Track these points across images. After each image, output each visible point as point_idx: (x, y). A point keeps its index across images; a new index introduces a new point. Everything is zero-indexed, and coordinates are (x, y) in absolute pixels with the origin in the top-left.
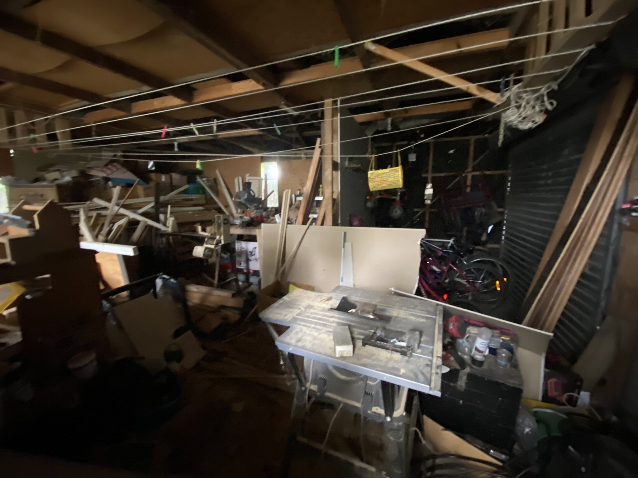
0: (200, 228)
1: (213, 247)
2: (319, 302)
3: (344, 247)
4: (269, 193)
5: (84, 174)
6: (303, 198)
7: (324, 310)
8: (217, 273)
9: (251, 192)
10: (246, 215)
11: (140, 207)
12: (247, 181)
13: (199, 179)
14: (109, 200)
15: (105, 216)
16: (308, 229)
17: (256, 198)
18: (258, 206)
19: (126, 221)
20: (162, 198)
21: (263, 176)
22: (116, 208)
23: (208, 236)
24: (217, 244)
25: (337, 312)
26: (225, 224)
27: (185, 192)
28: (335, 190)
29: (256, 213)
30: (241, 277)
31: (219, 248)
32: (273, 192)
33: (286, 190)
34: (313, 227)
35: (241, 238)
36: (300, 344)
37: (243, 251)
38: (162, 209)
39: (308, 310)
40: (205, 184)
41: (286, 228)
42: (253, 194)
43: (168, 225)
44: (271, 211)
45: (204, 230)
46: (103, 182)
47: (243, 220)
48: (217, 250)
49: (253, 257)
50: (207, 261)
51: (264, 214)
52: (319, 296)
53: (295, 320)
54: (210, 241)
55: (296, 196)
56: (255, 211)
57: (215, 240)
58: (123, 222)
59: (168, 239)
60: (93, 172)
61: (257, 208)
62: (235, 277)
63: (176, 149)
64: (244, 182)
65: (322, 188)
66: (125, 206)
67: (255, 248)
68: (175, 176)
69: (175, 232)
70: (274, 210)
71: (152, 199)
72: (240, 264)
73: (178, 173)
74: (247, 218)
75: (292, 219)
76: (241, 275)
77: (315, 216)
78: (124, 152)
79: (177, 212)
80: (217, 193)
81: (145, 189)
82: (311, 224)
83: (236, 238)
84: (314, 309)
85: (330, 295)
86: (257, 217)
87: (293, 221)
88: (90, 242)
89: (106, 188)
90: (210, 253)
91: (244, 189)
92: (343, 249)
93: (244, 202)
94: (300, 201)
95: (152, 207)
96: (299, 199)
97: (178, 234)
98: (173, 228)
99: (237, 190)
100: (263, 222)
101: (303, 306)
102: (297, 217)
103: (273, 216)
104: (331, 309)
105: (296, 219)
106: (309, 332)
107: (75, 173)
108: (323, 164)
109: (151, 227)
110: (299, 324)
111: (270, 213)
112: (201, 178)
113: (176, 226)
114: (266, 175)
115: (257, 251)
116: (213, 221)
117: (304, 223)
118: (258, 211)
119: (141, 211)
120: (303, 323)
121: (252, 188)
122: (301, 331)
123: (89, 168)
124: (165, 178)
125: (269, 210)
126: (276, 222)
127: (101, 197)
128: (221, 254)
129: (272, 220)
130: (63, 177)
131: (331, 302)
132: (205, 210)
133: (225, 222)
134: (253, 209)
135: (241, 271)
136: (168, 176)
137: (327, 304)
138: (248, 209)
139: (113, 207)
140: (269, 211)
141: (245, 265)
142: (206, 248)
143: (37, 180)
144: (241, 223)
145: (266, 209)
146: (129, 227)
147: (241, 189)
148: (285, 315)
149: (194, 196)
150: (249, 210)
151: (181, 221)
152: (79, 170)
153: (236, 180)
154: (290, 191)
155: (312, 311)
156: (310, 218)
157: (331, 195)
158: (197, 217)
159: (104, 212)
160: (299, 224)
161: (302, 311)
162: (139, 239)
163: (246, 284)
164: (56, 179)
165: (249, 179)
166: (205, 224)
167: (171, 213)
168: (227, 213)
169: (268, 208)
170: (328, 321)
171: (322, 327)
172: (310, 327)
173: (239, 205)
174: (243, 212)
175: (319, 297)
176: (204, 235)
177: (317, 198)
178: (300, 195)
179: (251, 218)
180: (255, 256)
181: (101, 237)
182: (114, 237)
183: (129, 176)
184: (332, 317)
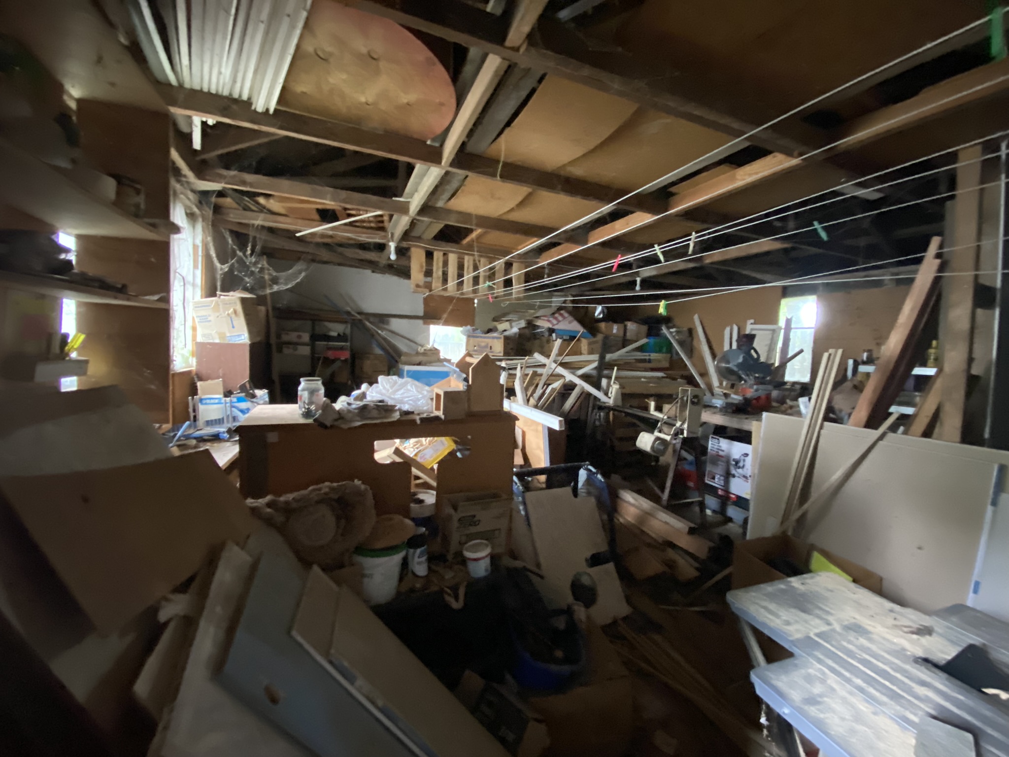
0: (652, 404)
1: (668, 438)
2: (888, 628)
3: (994, 503)
4: (790, 354)
5: (531, 325)
6: (876, 369)
7: (900, 653)
8: (669, 484)
9: (752, 351)
10: (736, 393)
11: (580, 366)
12: (747, 332)
13: (664, 330)
14: (548, 356)
15: (541, 375)
16: (881, 438)
17: (762, 363)
18: (764, 378)
19: (562, 383)
20: (609, 357)
21: (782, 323)
22: (554, 365)
23: (663, 419)
24: (676, 434)
25: (944, 675)
26: (693, 403)
27: (640, 349)
28: (978, 353)
29: (757, 390)
30: (712, 502)
31: (678, 442)
32: (801, 351)
33: (831, 351)
34: (899, 435)
35: (721, 431)
36: (813, 710)
37: (722, 456)
38: (606, 372)
39: (852, 636)
40: (674, 337)
41: (821, 427)
42: (755, 356)
43: (610, 395)
44: (790, 390)
45: (659, 409)
46: (547, 334)
47: (729, 400)
48: (674, 445)
49: (740, 471)
50: (657, 459)
51: (775, 393)
52: (891, 611)
53: (809, 643)
54: (665, 429)
55: (856, 364)
56: (755, 387)
57: (674, 428)
58: (557, 385)
59: (607, 415)
60: (539, 323)
61: (760, 381)
62: (700, 499)
63: (638, 288)
64: (742, 333)
65: (936, 348)
66: (563, 365)
67: (746, 455)
68: (631, 326)
69: (618, 406)
70: (798, 387)
71: (596, 357)
72: (714, 478)
73: (636, 322)
74: (736, 398)
75: (841, 411)
76: (712, 498)
77: (909, 411)
78: (574, 296)
79: (626, 378)
80: (691, 351)
81: (590, 344)
82: (893, 428)
83: (712, 430)
84: (870, 640)
85: (927, 621)
86: (758, 399)
87: (844, 414)
88: (520, 405)
89: (549, 341)
90: (662, 448)
91: (739, 347)
92: (990, 509)
93: (735, 369)
94: (868, 375)
95: (595, 368)
96: (863, 369)
97: (621, 409)
98: (615, 399)
99: (726, 347)
100: (768, 408)
101: (839, 621)
102: (853, 408)
103: (796, 399)
104: (926, 661)
105: (849, 411)
106: (844, 693)
107: (523, 324)
108: (944, 294)
109: (589, 395)
110: (820, 661)
111: (787, 393)
112: (668, 328)
113: (620, 397)
114: (788, 322)
115: (749, 460)
116: (674, 396)
117: (872, 422)
118: (761, 387)
119: (580, 372)
120: (830, 662)
121: (755, 345)
122: (823, 681)
123: (537, 317)
124: (618, 329)
125: (788, 387)
126: (799, 414)
127: (542, 353)
128: (680, 451)
129: (791, 407)
130: (512, 327)
131: (925, 640)
132: (666, 377)
133: (696, 400)
134: (752, 382)
135: (713, 490)
136: (621, 326)
137: (911, 641)
138: (743, 382)
139: (550, 364)
140: (787, 390)
141: (722, 483)
142: (658, 438)
143: (490, 331)
144: (724, 405)
145: (780, 384)
146: (564, 392)
147: (735, 346)
148: (788, 623)
149: (654, 356)
150: (743, 384)
151: (627, 391)
152: (527, 320)
153: (727, 331)
154: (840, 352)
155: (862, 641)
156: (891, 414)
157: (964, 366)
158: (653, 388)
159: (539, 370)
160: (856, 425)
161: (834, 630)
162: (570, 410)
163: (719, 518)
164: (505, 330)
165: (752, 329)
166: (662, 399)
167: (616, 378)
168: (702, 386)
169: (785, 383)
170: (910, 691)
171: (885, 699)
172: (848, 681)
173: (725, 373)
174: (733, 386)
175: (893, 615)
176: (658, 417)
177: (918, 371)
178: (869, 361)
179: (746, 399)
180: (745, 469)
181: (532, 401)
182: (545, 404)
183: (575, 326)
184: (923, 684)
